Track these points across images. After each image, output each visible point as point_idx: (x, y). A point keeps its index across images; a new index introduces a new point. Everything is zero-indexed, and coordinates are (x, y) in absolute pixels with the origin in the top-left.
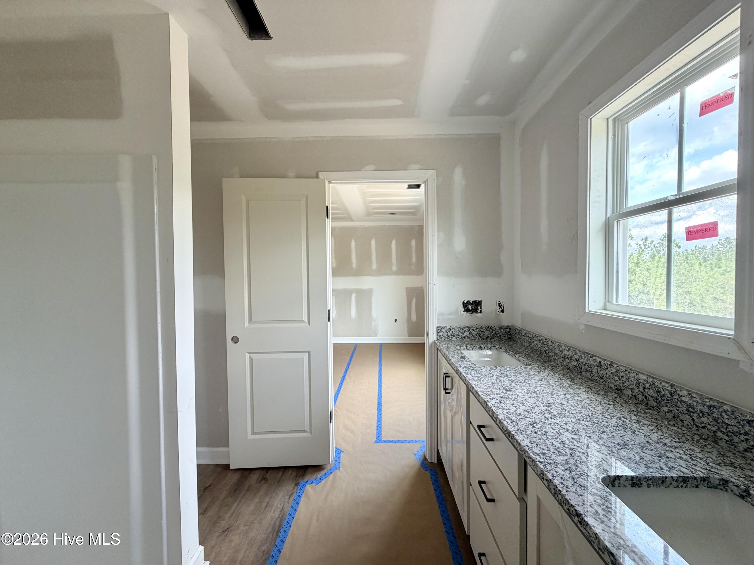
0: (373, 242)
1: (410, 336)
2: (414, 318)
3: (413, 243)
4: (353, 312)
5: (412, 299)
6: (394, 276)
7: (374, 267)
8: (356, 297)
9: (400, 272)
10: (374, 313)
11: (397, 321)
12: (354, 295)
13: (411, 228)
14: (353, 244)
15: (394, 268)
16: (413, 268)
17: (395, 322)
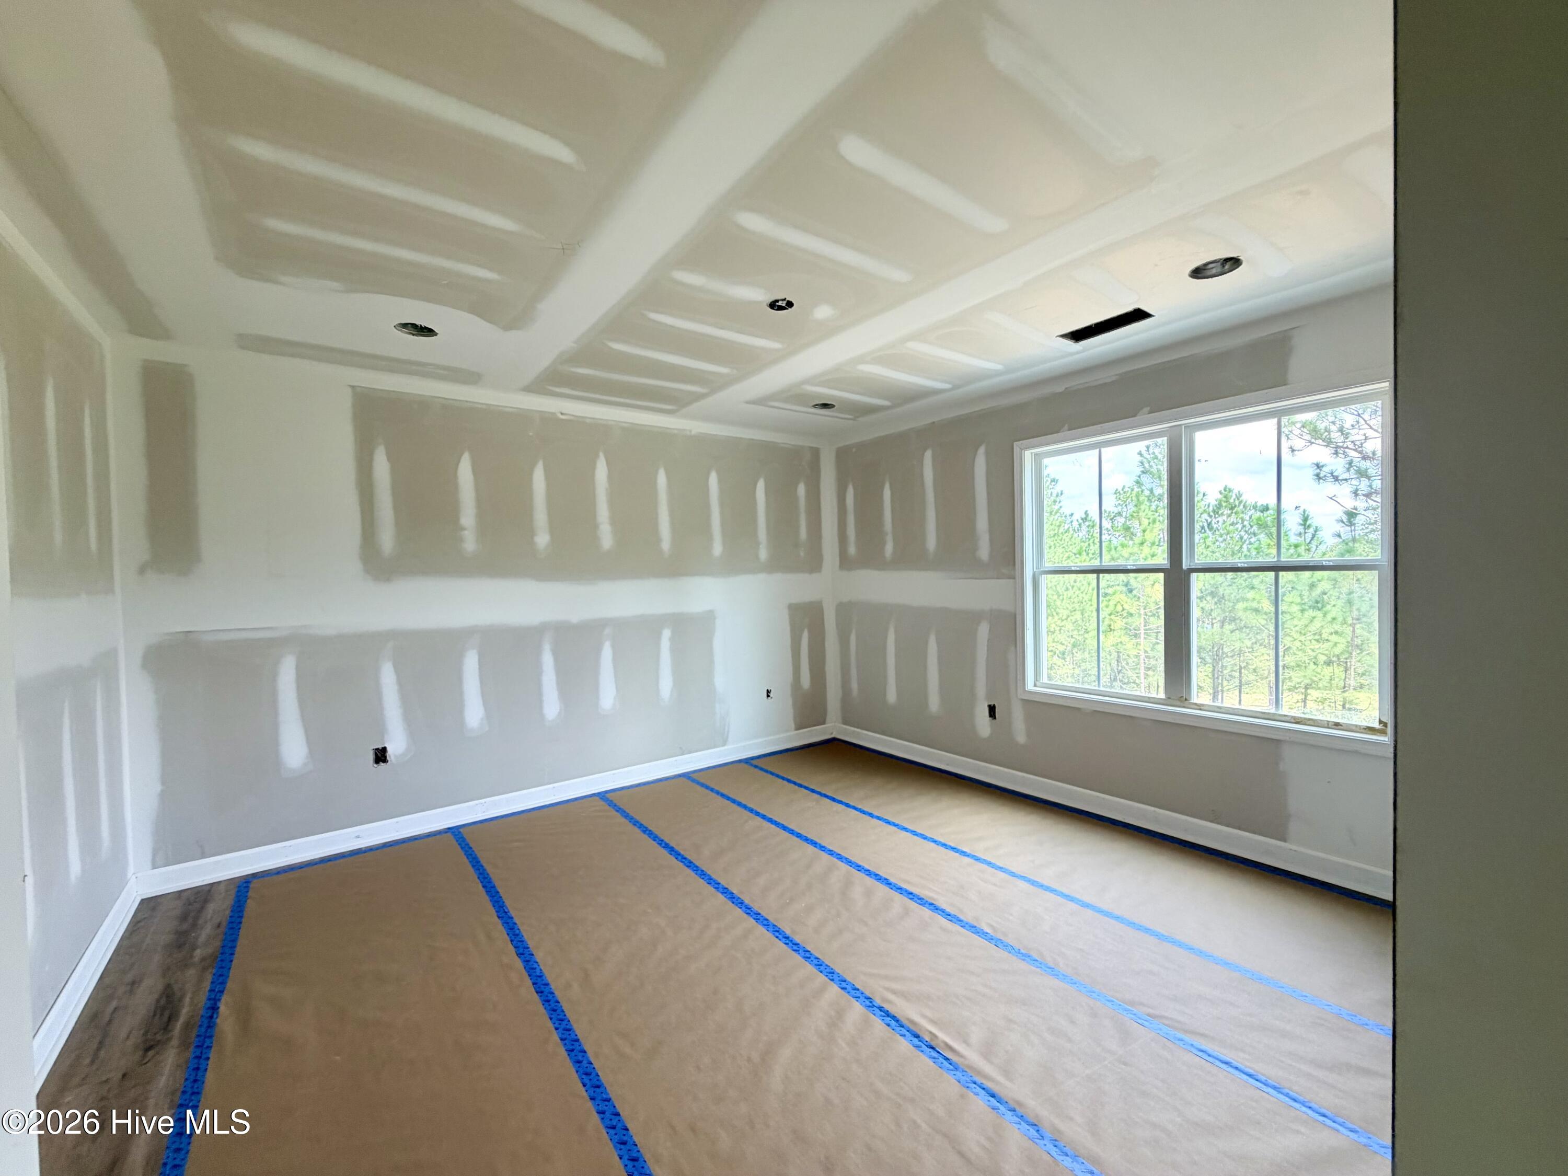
0: (713, 479)
1: (798, 727)
2: (806, 682)
3: (801, 490)
4: (666, 685)
5: (802, 631)
6: (762, 576)
7: (718, 549)
8: (672, 640)
9: (774, 566)
10: (720, 681)
11: (771, 695)
12: (667, 634)
13: (794, 453)
14: (662, 479)
15: (763, 554)
16: (802, 554)
17: (768, 696)
